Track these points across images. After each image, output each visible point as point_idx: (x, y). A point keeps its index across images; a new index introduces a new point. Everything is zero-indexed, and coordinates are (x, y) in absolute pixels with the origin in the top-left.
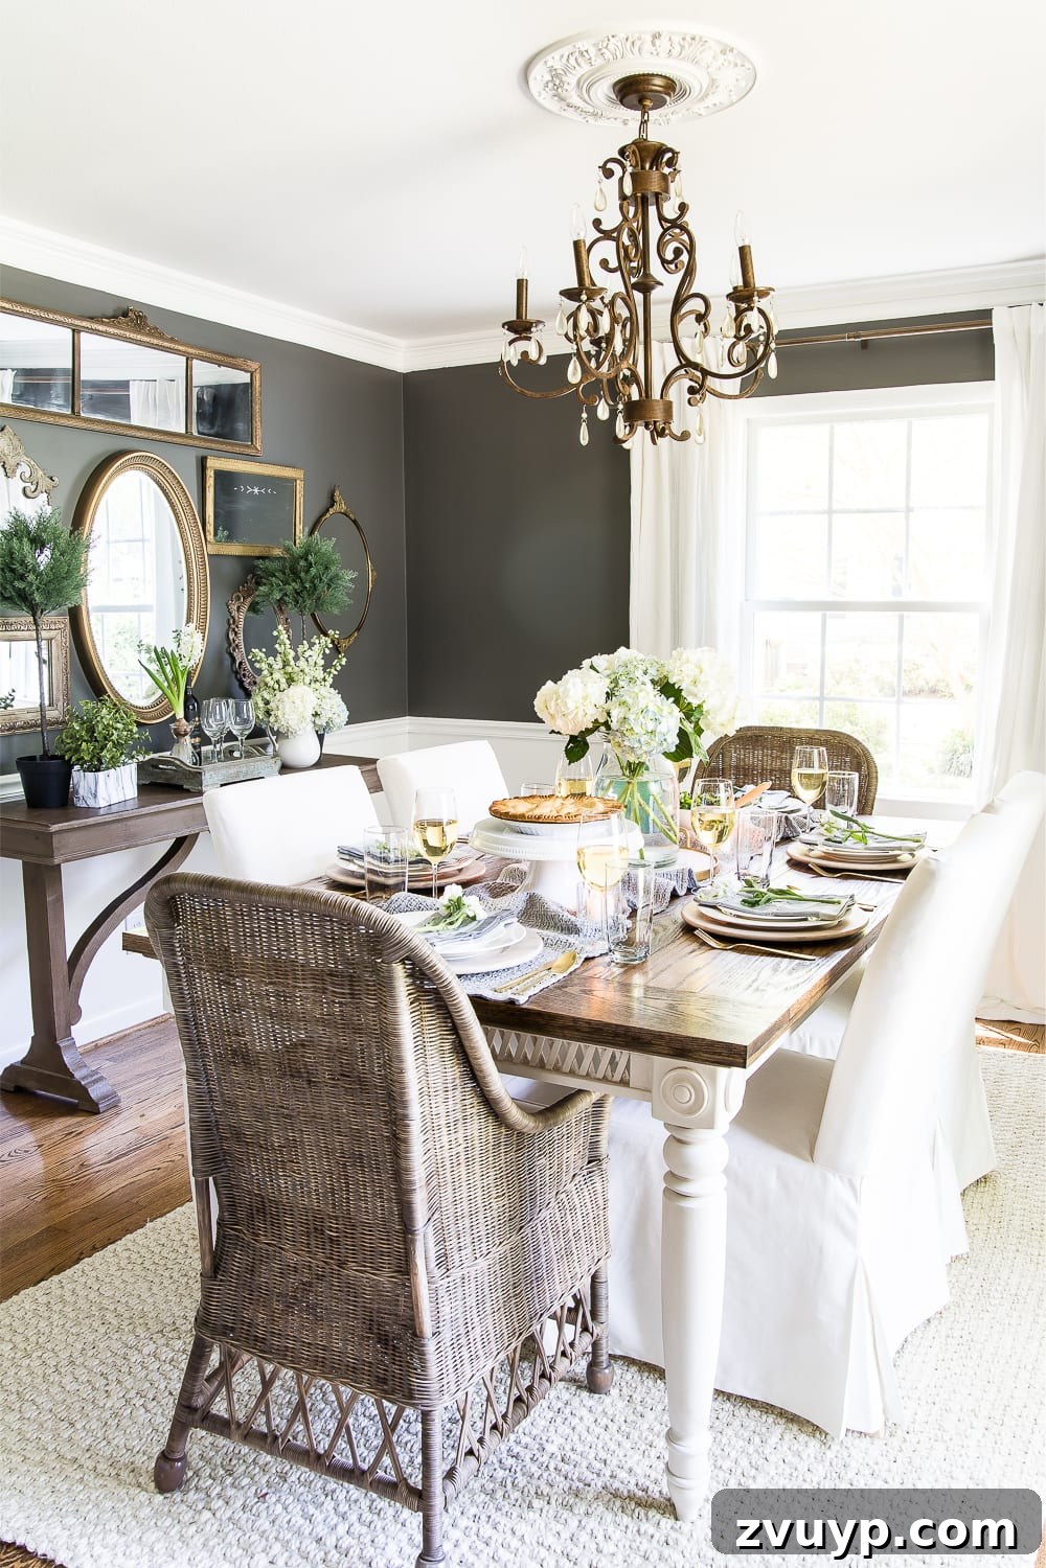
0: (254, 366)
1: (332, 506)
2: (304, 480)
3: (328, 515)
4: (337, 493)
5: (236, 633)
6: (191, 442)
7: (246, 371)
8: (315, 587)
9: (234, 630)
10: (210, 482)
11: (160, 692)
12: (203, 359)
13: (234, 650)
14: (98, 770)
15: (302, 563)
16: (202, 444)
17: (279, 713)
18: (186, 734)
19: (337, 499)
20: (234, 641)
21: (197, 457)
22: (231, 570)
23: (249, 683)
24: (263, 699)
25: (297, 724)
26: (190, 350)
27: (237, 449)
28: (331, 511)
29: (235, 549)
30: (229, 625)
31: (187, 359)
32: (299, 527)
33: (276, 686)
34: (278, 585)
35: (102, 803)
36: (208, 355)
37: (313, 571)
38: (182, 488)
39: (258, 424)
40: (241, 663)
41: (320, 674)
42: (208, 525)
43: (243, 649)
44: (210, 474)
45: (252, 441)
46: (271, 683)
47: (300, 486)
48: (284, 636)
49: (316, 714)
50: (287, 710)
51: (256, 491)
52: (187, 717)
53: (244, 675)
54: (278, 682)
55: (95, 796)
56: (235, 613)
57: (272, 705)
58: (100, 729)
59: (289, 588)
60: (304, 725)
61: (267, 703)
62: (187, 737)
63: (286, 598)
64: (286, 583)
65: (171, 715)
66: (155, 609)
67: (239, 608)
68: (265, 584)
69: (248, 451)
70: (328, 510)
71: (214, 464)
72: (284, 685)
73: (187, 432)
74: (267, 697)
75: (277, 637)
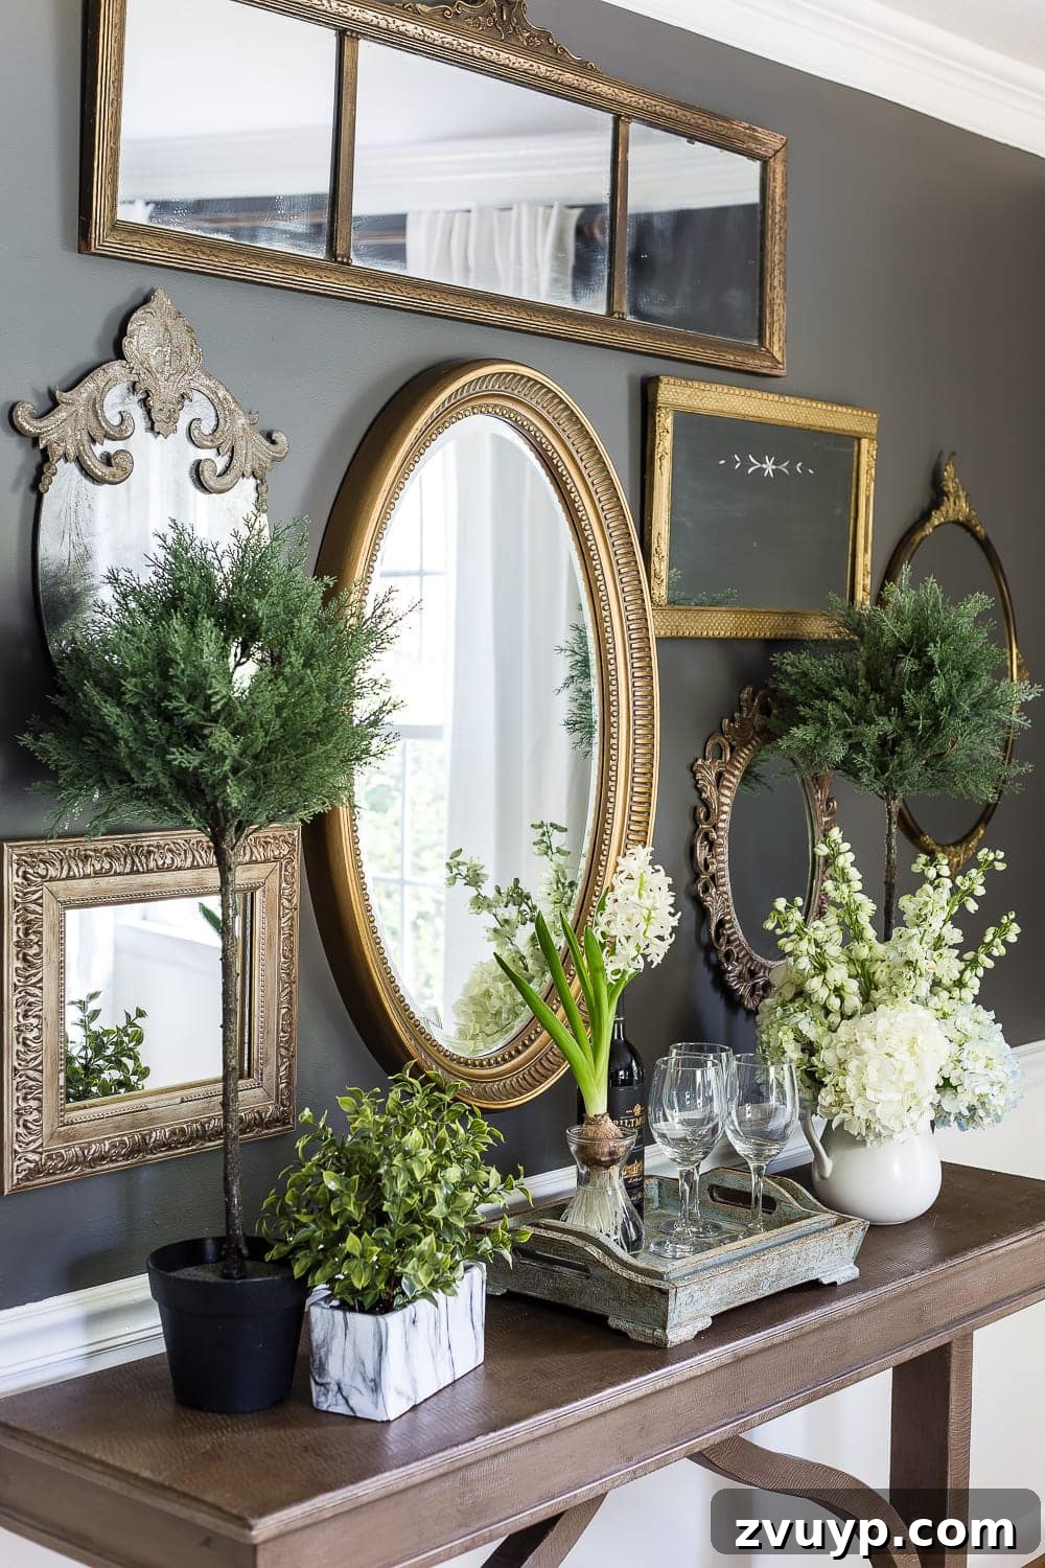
0: (773, 141)
1: (936, 504)
2: (880, 439)
3: (929, 530)
4: (949, 472)
5: (712, 845)
6: (620, 338)
7: (752, 156)
8: (936, 727)
9: (706, 836)
10: (665, 444)
11: (526, 1014)
12: (654, 121)
13: (706, 890)
14: (383, 1306)
15: (908, 665)
16: (649, 344)
17: (849, 1083)
18: (613, 1162)
19: (950, 486)
20: (707, 867)
21: (631, 379)
22: (707, 677)
23: (740, 976)
24: (799, 1037)
25: (898, 1117)
26: (625, 96)
27: (730, 359)
28: (937, 519)
29: (719, 623)
30: (696, 821)
31: (617, 120)
32: (864, 561)
33: (835, 1003)
34: (843, 725)
35: (393, 1406)
36: (668, 110)
37: (938, 685)
38: (601, 460)
39: (776, 293)
40: (721, 924)
41: (949, 966)
42: (655, 559)
43: (728, 888)
44: (665, 422)
45: (761, 338)
46: (822, 994)
47: (868, 452)
48: (846, 860)
49: (946, 1085)
50: (872, 1075)
51: (769, 467)
52: (613, 1111)
53: (728, 955)
54: (838, 991)
55: (376, 1386)
56: (710, 792)
57: (827, 1057)
58: (400, 1188)
59: (871, 734)
60: (914, 1115)
61: (810, 1048)
62: (615, 1170)
63: (859, 759)
64: (863, 718)
65: (561, 1072)
66: (448, 733)
67: (720, 776)
68: (804, 721)
69: (752, 363)
70: (926, 516)
71: (674, 394)
72: (854, 1001)
73: (610, 312)
74: (811, 1031)
75: (829, 861)
